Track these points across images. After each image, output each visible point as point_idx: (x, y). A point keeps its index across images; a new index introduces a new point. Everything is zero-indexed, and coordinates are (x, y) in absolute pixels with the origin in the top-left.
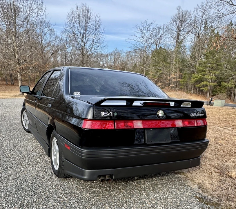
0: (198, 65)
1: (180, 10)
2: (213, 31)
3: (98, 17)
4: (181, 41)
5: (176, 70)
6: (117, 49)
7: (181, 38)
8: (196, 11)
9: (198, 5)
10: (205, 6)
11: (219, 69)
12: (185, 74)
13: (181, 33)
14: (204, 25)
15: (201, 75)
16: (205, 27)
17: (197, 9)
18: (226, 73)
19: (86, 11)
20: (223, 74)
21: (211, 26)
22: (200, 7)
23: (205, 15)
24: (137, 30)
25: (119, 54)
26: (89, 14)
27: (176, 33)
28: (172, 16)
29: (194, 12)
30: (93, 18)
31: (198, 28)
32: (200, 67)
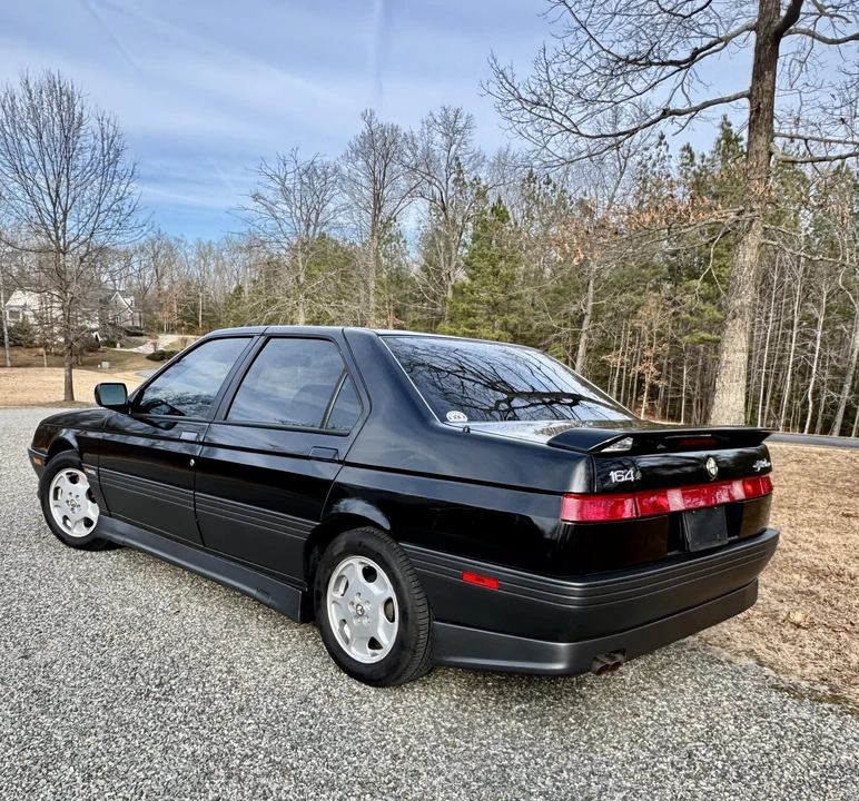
0: (450, 294)
1: (374, 121)
2: (481, 195)
3: (112, 121)
4: (390, 219)
5: (385, 309)
6: (163, 232)
7: (387, 209)
8: (426, 131)
9: (431, 114)
10: (452, 118)
11: (516, 309)
12: (414, 322)
13: (385, 192)
14: (454, 176)
15: (467, 326)
16: (456, 180)
17: (429, 124)
18: (537, 321)
19: (63, 98)
20: (530, 326)
21: (475, 179)
22: (439, 121)
23: (454, 146)
24: (263, 179)
25: (171, 249)
26: (77, 109)
27: (368, 193)
28: (353, 140)
29: (422, 134)
30: (91, 125)
31: (440, 183)
32: (458, 301)
